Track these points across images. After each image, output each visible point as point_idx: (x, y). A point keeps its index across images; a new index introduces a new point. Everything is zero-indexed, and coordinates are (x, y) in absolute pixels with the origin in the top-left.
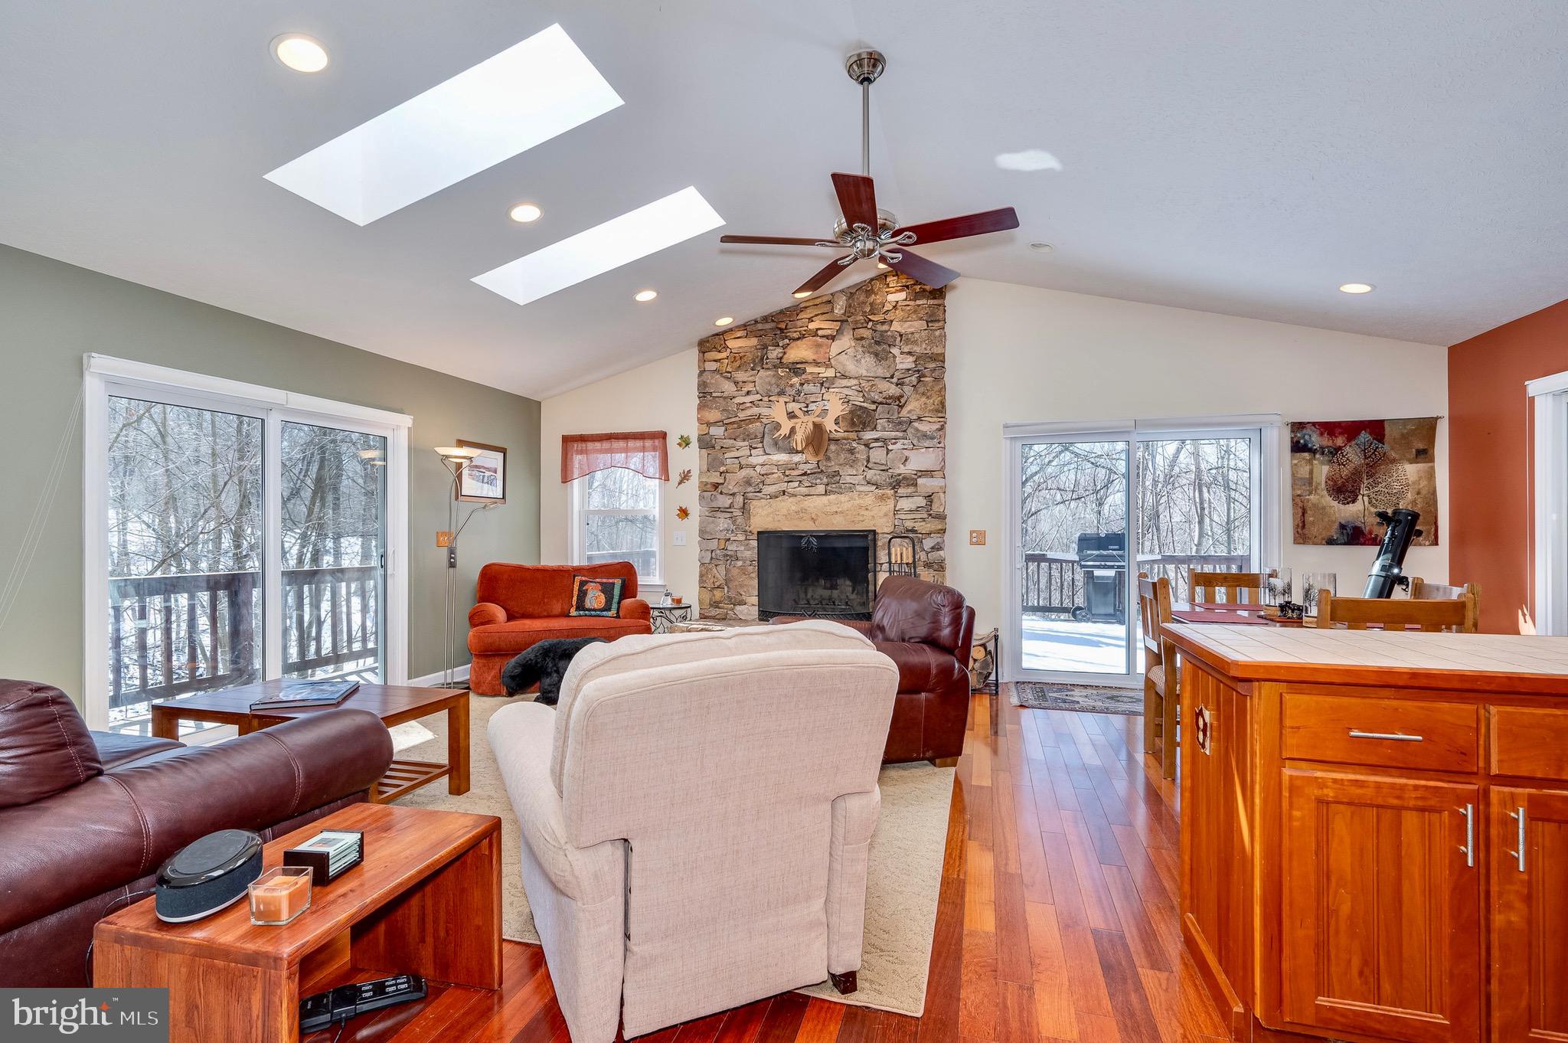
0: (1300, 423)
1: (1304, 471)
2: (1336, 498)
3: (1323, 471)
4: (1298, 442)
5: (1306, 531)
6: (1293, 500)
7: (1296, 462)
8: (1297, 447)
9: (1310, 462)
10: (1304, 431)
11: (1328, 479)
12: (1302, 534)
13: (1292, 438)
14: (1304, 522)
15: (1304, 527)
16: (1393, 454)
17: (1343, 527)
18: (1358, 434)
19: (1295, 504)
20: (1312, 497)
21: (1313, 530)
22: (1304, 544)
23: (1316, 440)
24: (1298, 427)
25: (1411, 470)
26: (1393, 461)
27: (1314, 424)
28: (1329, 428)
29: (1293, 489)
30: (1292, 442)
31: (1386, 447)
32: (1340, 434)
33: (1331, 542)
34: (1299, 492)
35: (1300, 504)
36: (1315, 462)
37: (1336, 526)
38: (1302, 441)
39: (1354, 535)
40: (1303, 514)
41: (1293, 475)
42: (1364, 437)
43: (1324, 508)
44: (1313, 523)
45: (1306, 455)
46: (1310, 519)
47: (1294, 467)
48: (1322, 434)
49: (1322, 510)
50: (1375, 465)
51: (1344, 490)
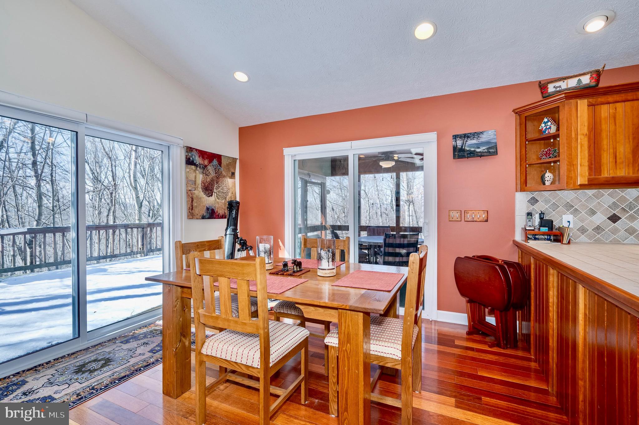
0: (191, 148)
1: (192, 177)
2: (205, 193)
3: (200, 178)
4: (189, 159)
5: (193, 211)
6: (187, 193)
7: (188, 170)
8: (189, 162)
9: (195, 171)
10: (192, 153)
11: (203, 182)
12: (191, 215)
13: (186, 156)
14: (192, 206)
15: (192, 209)
16: (224, 173)
17: (208, 209)
18: (213, 160)
19: (188, 195)
20: (196, 192)
21: (196, 211)
22: (192, 219)
23: (198, 160)
24: (189, 149)
25: (229, 181)
26: (224, 176)
27: (196, 150)
28: (203, 154)
29: (187, 187)
30: (186, 158)
31: (222, 169)
32: (207, 158)
33: (203, 218)
34: (190, 188)
35: (191, 196)
36: (197, 172)
37: (205, 208)
38: (191, 159)
39: (212, 214)
40: (192, 201)
41: (187, 178)
42: (215, 162)
43: (200, 198)
44: (196, 207)
45: (193, 167)
46: (195, 204)
47: (187, 173)
48: (199, 157)
49: (199, 199)
50: (219, 176)
51: (208, 189)
